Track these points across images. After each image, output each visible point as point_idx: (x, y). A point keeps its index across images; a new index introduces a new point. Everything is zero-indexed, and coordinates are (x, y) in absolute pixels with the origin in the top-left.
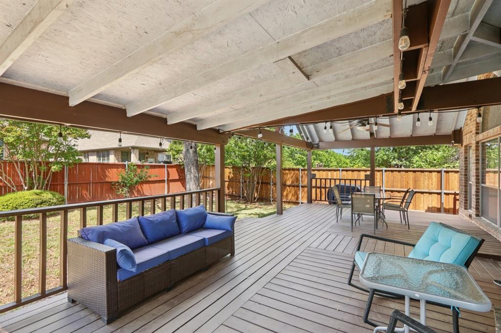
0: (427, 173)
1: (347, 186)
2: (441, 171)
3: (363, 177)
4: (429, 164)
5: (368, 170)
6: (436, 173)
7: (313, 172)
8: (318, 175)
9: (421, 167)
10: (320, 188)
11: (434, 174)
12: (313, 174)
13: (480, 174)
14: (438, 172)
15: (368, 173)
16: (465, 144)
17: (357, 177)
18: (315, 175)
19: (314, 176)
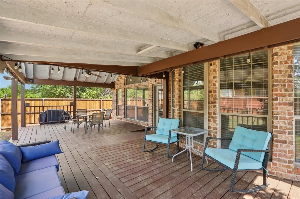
0: (95, 101)
1: (57, 111)
2: (101, 100)
3: (69, 104)
4: (91, 97)
5: (73, 100)
6: (99, 101)
7: (26, 102)
8: (33, 103)
9: (88, 98)
10: (35, 113)
11: (98, 101)
12: (27, 103)
13: (125, 101)
14: (100, 100)
15: (72, 102)
16: (116, 88)
17: (56, 104)
18: (29, 103)
19: (28, 105)
